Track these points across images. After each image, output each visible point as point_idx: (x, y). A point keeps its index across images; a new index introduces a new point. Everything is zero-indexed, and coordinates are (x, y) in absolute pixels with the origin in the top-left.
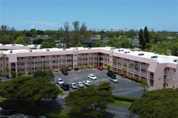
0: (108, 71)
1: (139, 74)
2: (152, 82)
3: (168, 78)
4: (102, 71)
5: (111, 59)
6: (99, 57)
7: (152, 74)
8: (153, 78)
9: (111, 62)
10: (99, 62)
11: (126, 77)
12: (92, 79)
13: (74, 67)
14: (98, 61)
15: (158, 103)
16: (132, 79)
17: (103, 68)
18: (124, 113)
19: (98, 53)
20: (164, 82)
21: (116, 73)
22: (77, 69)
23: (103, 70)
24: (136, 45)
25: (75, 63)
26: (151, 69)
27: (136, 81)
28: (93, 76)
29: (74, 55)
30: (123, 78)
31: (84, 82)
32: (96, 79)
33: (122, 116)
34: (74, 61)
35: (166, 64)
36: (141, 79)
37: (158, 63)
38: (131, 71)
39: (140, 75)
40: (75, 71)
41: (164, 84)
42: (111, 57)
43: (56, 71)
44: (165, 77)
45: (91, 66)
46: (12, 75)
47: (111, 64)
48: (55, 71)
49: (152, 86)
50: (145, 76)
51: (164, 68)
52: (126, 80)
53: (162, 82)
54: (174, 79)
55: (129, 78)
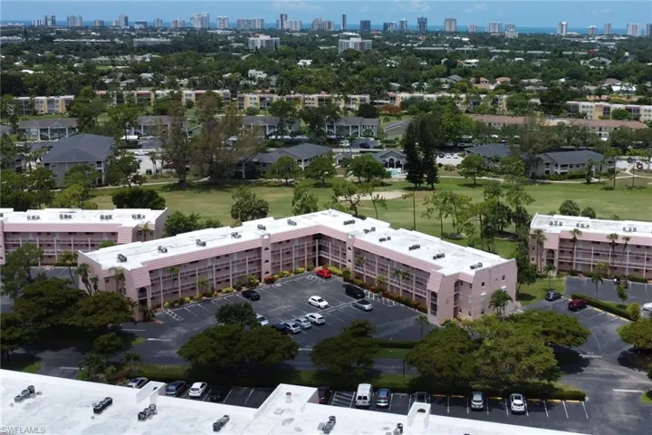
0: (345, 280)
1: (412, 289)
2: (434, 307)
3: (461, 298)
4: (330, 281)
5: (350, 254)
6: (317, 244)
7: (434, 295)
8: (436, 301)
9: (350, 261)
10: (317, 256)
11: (386, 296)
12: (319, 307)
13: (264, 276)
14: (315, 254)
15: (437, 350)
16: (398, 300)
17: (330, 272)
18: (393, 367)
19: (314, 235)
20: (455, 304)
21: (363, 286)
22: (270, 281)
23: (330, 277)
24: (395, 160)
25: (266, 267)
26: (433, 285)
27: (407, 303)
28: (320, 301)
29: (263, 249)
30: (380, 297)
31: (308, 315)
32: (326, 307)
33: (392, 372)
34: (263, 261)
35: (457, 275)
36: (416, 300)
37: (444, 275)
38: (396, 283)
39: (414, 293)
40: (268, 286)
41: (455, 309)
42: (349, 249)
43: (227, 292)
44: (456, 296)
45: (300, 269)
46: (142, 314)
47: (350, 266)
48: (224, 290)
49: (435, 314)
50: (421, 293)
51: (454, 282)
52: (386, 301)
53: (451, 306)
54: (470, 301)
55: (391, 298)
